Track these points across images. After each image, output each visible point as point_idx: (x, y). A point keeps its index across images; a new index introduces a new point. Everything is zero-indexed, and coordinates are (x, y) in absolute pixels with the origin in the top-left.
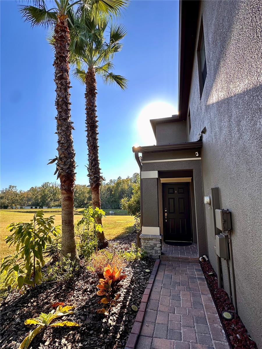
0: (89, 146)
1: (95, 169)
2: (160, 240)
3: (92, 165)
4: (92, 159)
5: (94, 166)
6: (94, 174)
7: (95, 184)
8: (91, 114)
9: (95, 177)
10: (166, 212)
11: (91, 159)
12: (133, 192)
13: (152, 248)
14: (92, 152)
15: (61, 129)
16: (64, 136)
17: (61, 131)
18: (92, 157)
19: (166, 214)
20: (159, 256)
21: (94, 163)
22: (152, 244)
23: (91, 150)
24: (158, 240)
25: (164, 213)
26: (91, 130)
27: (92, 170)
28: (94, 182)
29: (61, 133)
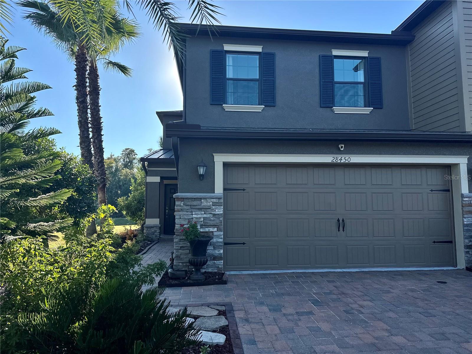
0: (95, 148)
1: (102, 171)
2: (159, 227)
3: (99, 167)
4: (99, 161)
5: (100, 168)
6: (101, 175)
7: (102, 185)
8: (96, 115)
9: (102, 178)
10: (167, 209)
11: (97, 161)
12: (131, 189)
13: (153, 233)
14: (98, 154)
15: (84, 145)
16: (86, 150)
17: (84, 147)
18: (98, 159)
19: (167, 211)
20: (158, 239)
21: (100, 165)
22: (153, 231)
23: (98, 152)
24: (157, 228)
25: (165, 210)
26: (96, 132)
27: (99, 172)
28: (101, 182)
29: (84, 148)
